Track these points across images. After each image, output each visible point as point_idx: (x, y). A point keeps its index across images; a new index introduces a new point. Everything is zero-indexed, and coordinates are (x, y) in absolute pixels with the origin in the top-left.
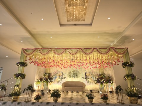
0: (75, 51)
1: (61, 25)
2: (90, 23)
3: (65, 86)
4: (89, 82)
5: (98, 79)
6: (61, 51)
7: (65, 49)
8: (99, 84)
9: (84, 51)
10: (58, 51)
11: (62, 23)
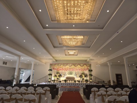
0: (71, 65)
1: (66, 55)
2: (77, 54)
3: (67, 79)
4: (77, 77)
5: (80, 76)
6: (65, 65)
7: (67, 64)
8: (80, 78)
9: (75, 65)
10: (64, 65)
11: (66, 54)
